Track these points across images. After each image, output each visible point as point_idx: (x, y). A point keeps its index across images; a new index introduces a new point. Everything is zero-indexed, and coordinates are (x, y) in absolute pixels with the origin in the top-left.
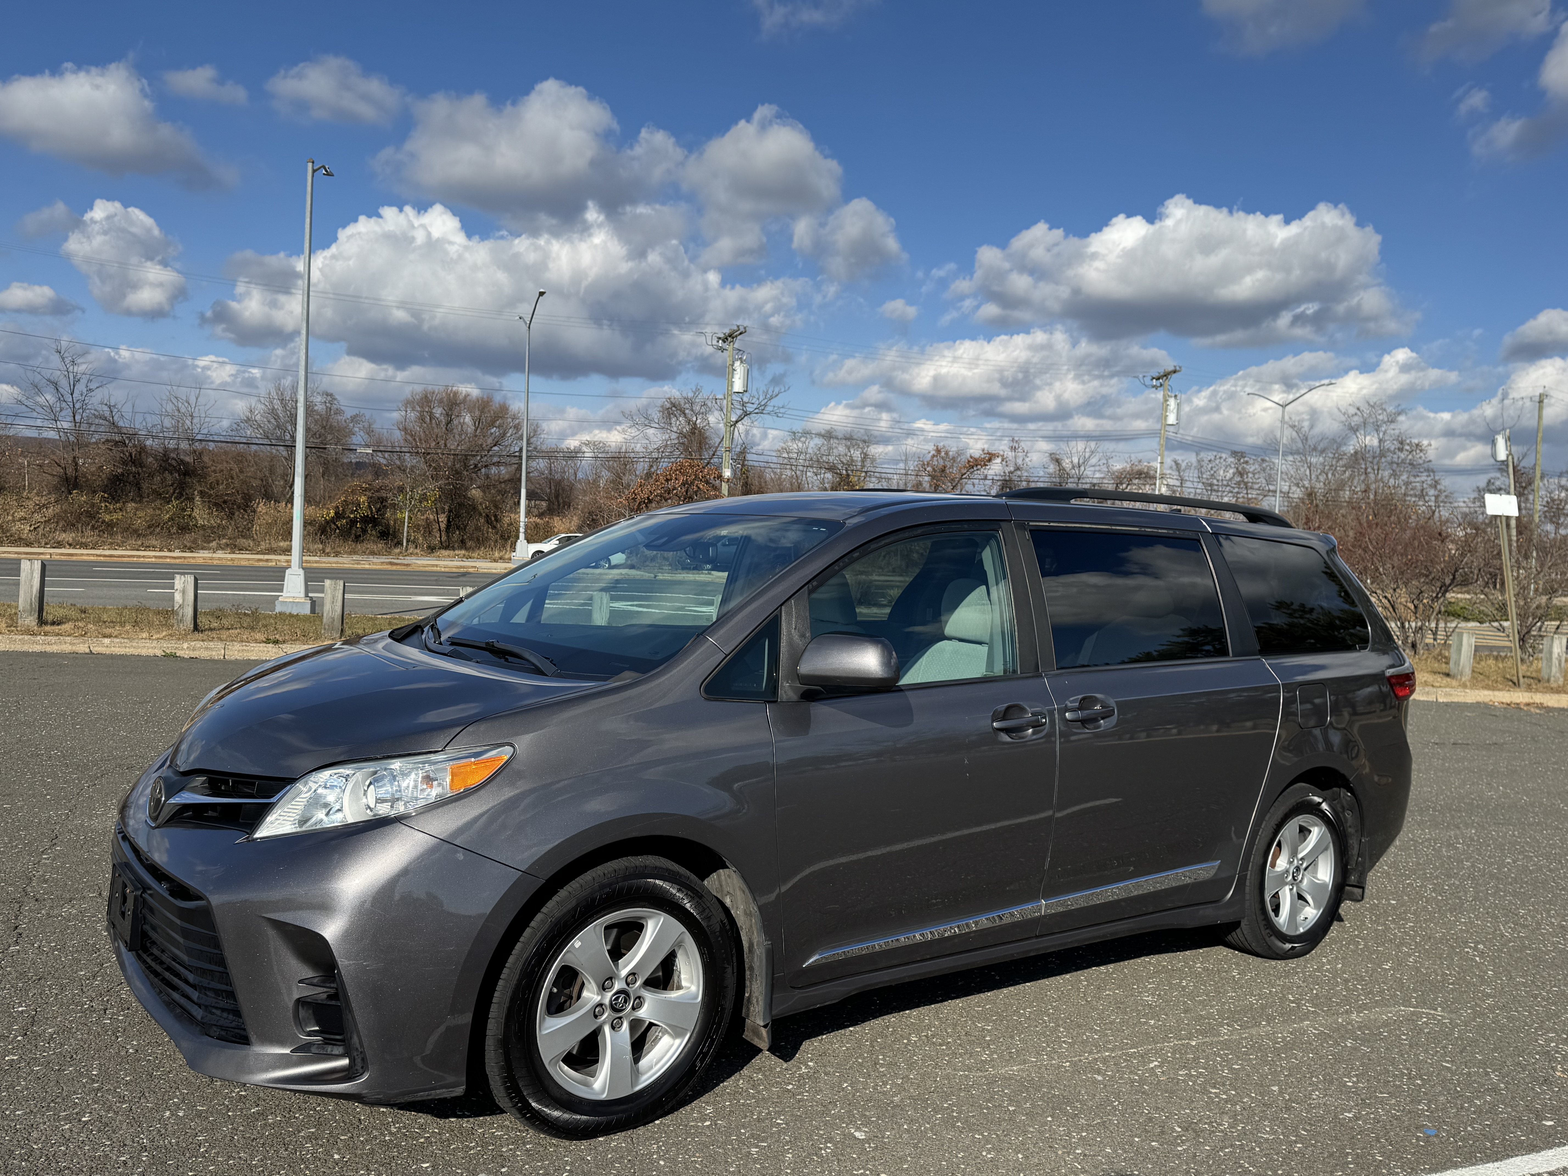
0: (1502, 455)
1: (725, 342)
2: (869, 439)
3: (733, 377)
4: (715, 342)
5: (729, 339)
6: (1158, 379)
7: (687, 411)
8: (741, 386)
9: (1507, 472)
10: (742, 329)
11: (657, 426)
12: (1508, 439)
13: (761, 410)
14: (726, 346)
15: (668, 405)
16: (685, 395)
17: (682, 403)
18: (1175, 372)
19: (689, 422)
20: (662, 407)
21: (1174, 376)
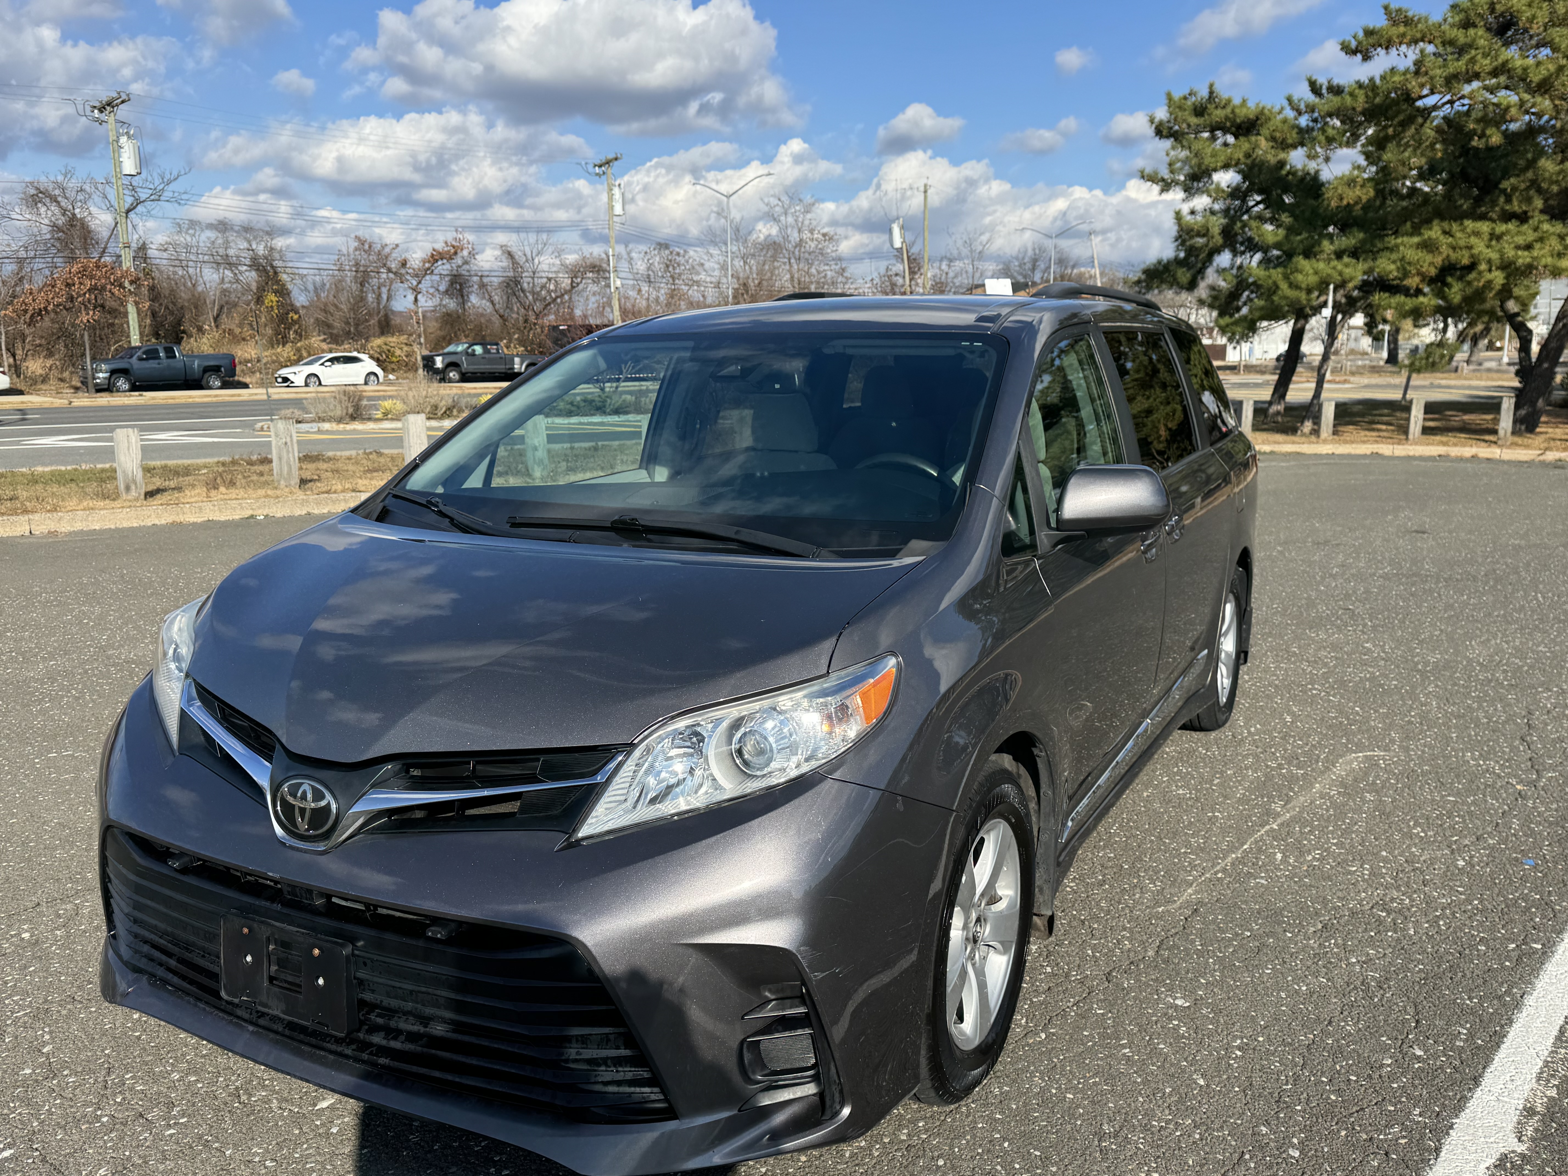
0: (898, 243)
1: (102, 112)
2: (272, 231)
3: (119, 156)
4: (88, 113)
5: (108, 108)
6: (600, 166)
7: (59, 199)
8: (133, 167)
9: (903, 260)
10: (124, 97)
11: (20, 217)
12: (902, 228)
13: (157, 196)
14: (103, 117)
15: (33, 191)
16: (52, 179)
17: (50, 188)
18: (616, 159)
19: (64, 212)
20: (25, 193)
21: (616, 163)
